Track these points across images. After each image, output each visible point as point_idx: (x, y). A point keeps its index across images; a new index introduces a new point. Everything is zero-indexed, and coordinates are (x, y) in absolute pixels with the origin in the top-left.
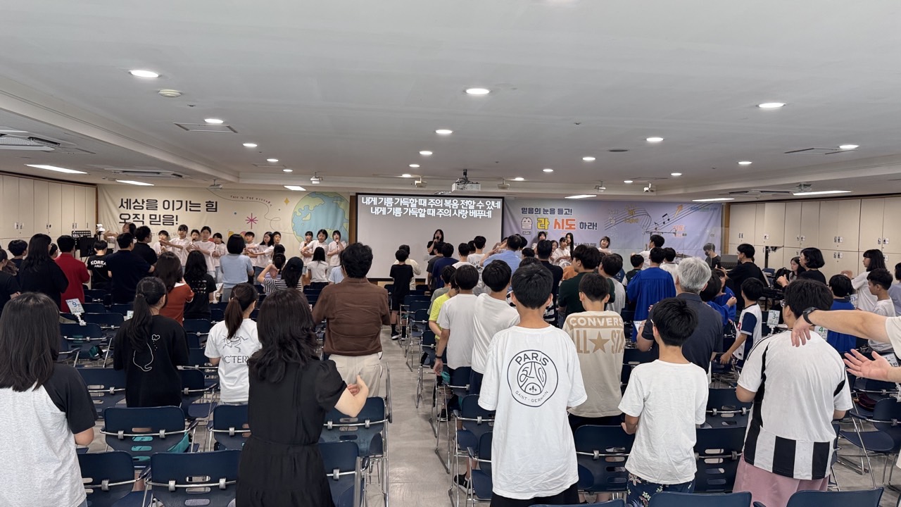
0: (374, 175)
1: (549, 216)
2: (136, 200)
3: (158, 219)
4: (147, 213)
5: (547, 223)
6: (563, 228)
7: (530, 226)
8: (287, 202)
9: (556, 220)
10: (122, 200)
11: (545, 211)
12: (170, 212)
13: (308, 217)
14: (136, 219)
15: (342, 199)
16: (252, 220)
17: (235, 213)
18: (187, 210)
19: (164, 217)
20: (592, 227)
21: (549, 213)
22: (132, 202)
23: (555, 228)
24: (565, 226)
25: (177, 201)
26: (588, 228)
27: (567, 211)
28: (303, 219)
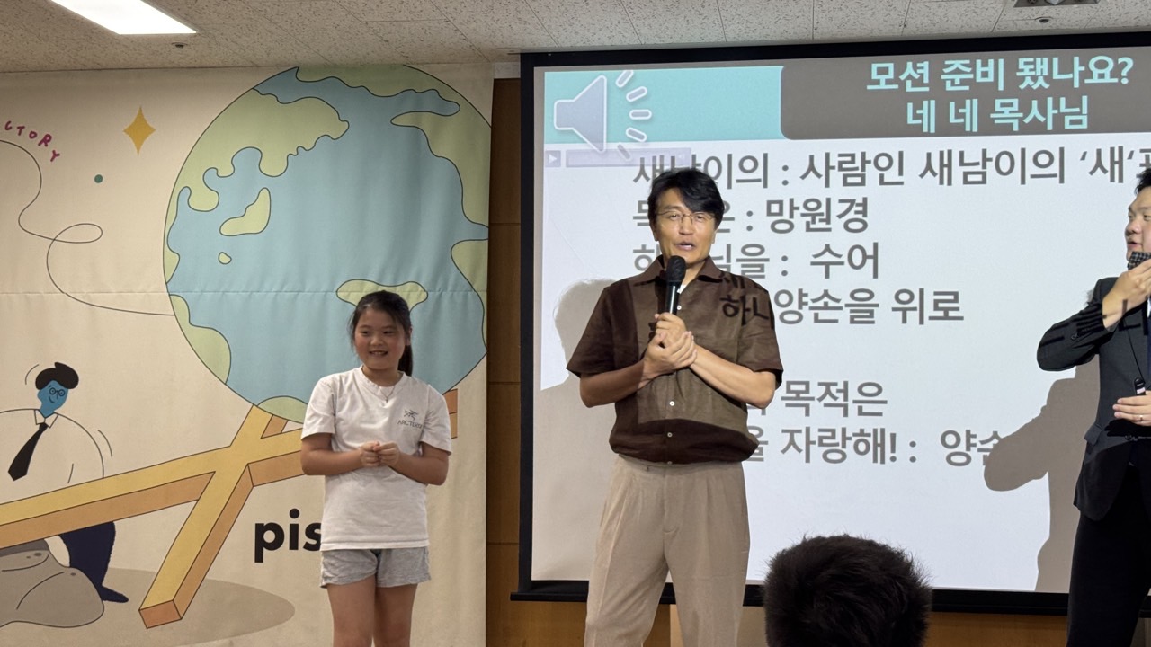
8: (140, 131)
13: (255, 219)
15: (444, 100)
28: (228, 228)
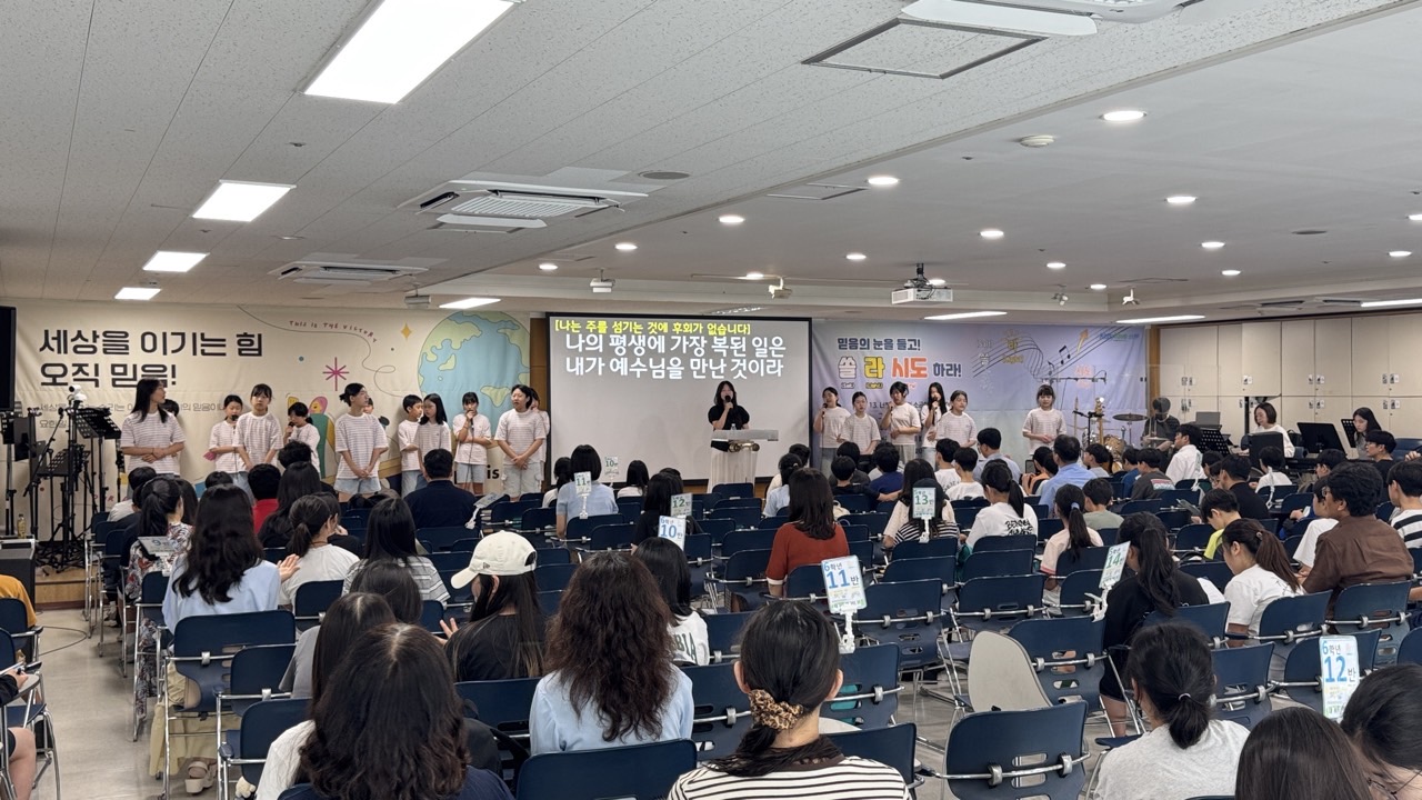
0: (693, 277)
1: (883, 352)
2: (79, 332)
3: (130, 375)
4: (105, 361)
5: (881, 367)
6: (907, 376)
7: (853, 372)
8: (407, 332)
9: (895, 360)
10: (46, 332)
11: (877, 344)
12: (157, 358)
13: (450, 364)
14: (81, 376)
15: (514, 325)
16: (336, 373)
17: (301, 359)
18: (195, 353)
19: (143, 368)
20: (952, 372)
21: (883, 347)
22: (69, 337)
24: (911, 372)
25: (173, 334)
26: (948, 374)
27: (913, 343)
28: (441, 368)
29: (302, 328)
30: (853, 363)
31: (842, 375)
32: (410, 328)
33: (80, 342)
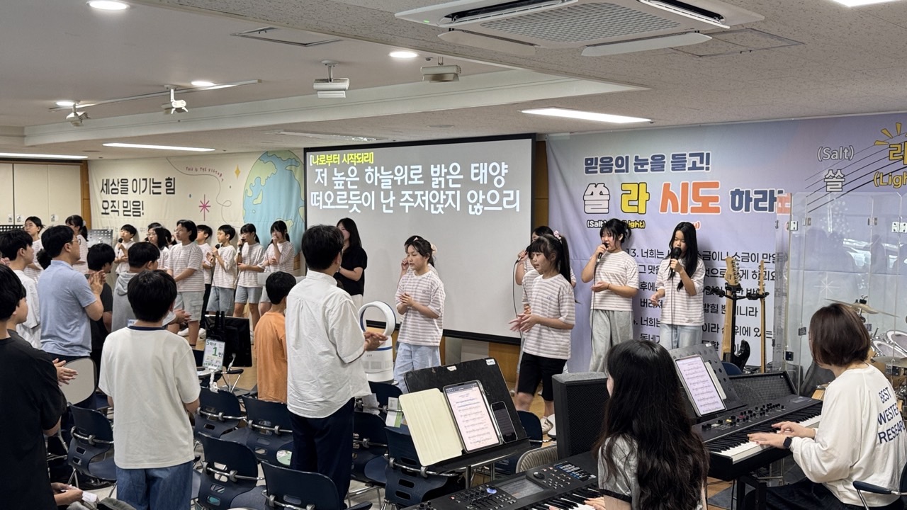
1: (649, 176)
2: (113, 180)
3: (129, 208)
4: (121, 199)
5: (643, 197)
6: (685, 209)
7: (605, 204)
8: (238, 172)
9: (667, 186)
10: (103, 180)
11: (640, 163)
12: (137, 196)
13: (259, 201)
14: (113, 208)
16: (205, 206)
17: (190, 196)
18: (150, 193)
19: (133, 203)
20: (766, 204)
21: (648, 167)
22: (110, 183)
23: (664, 209)
24: (692, 203)
25: (143, 179)
26: (757, 208)
27: (697, 159)
28: (254, 203)
29: (190, 172)
30: (605, 191)
31: (588, 209)
32: (240, 170)
33: (113, 187)
